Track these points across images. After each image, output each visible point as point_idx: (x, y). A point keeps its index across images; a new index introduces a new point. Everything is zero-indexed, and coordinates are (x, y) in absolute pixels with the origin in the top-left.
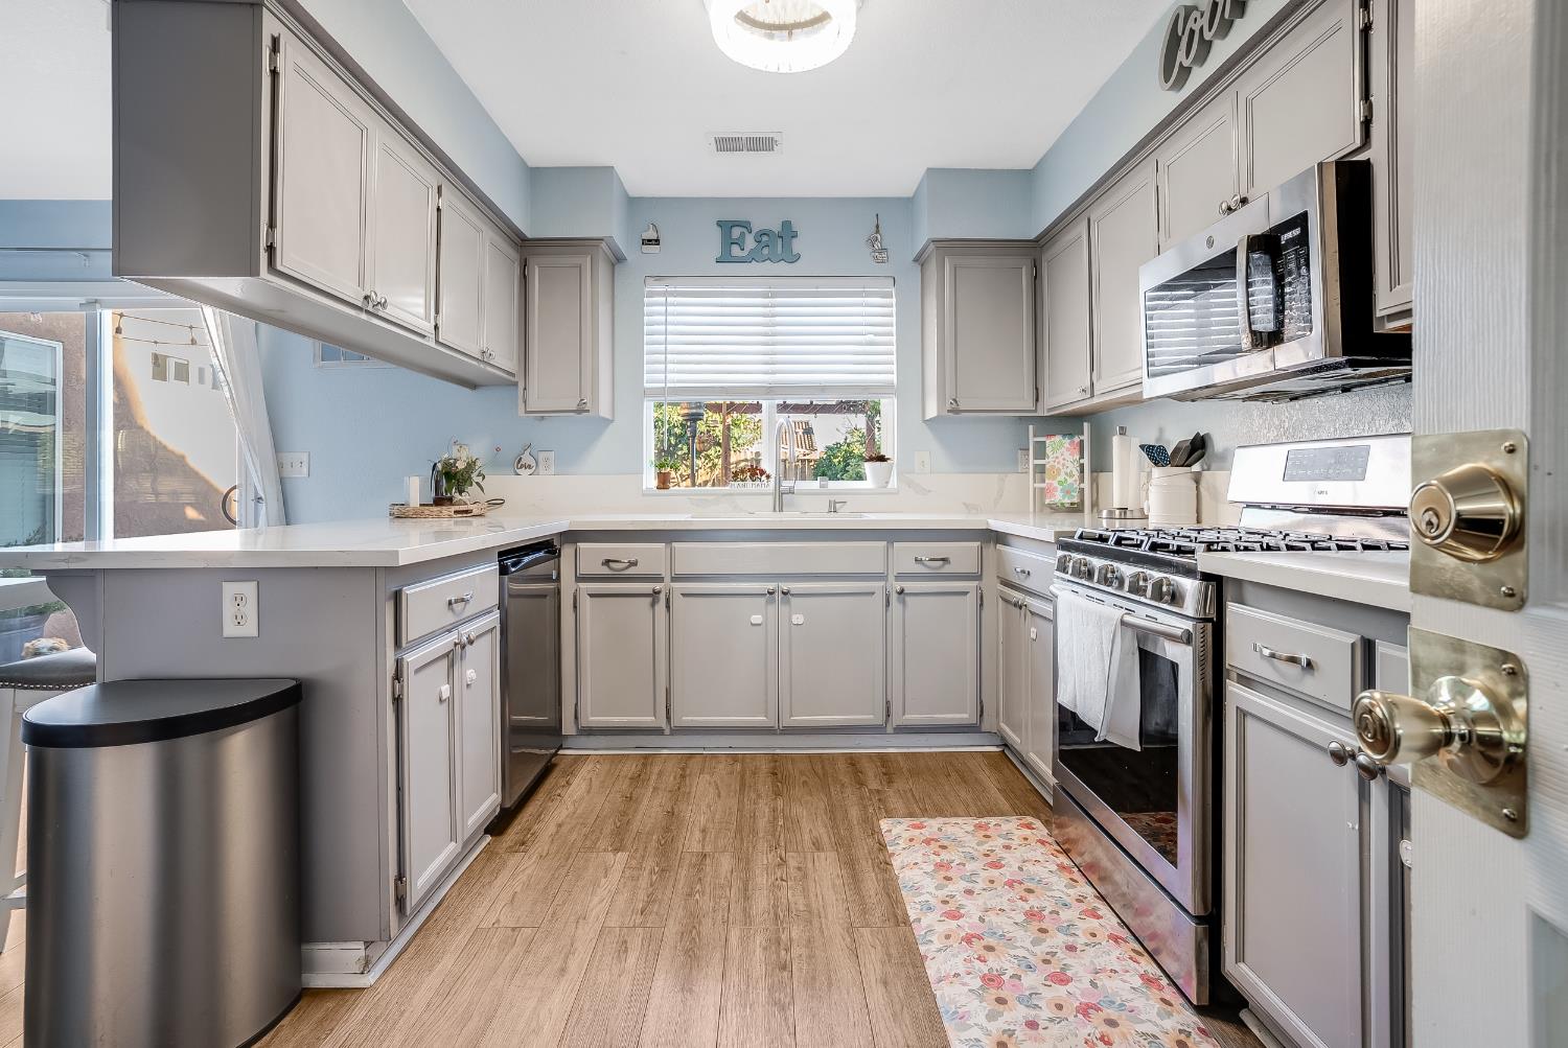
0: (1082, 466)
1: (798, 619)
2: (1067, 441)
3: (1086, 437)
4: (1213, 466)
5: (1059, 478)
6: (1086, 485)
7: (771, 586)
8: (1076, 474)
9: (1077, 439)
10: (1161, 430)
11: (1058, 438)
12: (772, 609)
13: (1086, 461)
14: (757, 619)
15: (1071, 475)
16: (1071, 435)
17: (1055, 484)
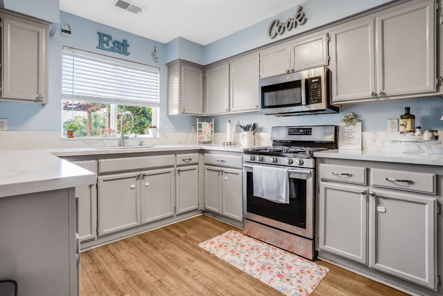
0: (212, 131)
1: (147, 184)
2: (208, 124)
3: (213, 123)
4: (258, 131)
5: (206, 134)
6: (213, 136)
7: (139, 173)
8: (211, 133)
9: (211, 123)
10: (239, 122)
11: (205, 123)
12: (139, 181)
13: (213, 129)
14: (133, 186)
15: (209, 133)
16: (209, 122)
17: (205, 135)
